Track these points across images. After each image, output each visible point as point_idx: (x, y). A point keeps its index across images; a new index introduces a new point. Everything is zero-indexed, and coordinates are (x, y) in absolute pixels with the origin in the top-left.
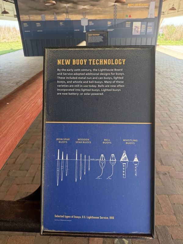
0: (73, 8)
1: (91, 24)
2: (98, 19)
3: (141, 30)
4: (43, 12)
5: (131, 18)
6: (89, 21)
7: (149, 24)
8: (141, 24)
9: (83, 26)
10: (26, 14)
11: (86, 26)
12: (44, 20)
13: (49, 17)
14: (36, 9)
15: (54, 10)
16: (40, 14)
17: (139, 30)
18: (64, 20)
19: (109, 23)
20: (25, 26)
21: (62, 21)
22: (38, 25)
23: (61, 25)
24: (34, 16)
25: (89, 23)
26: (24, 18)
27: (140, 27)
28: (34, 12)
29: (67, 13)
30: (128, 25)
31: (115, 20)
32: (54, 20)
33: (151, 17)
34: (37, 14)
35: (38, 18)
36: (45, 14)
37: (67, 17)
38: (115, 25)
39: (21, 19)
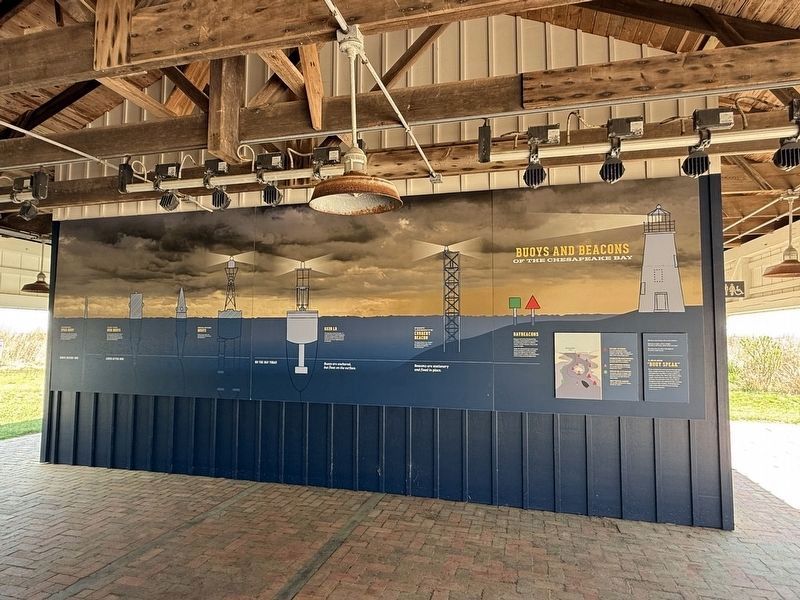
3: (606, 378)
7: (653, 344)
8: (605, 346)
9: (297, 346)
11: (307, 346)
12: (138, 317)
18: (215, 316)
21: (205, 321)
22: (114, 333)
25: (321, 332)
29: (230, 288)
30: (524, 347)
31: (452, 320)
32: (174, 315)
33: (662, 307)
38: (452, 345)
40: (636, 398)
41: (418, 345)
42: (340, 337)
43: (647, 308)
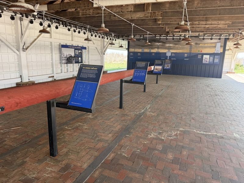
0: (162, 45)
1: (173, 55)
2: (178, 52)
3: (209, 61)
4: (143, 47)
5: (202, 52)
6: (172, 53)
7: (216, 57)
8: (210, 57)
9: (168, 56)
10: (133, 48)
11: (169, 56)
12: (143, 52)
13: (146, 50)
14: (139, 46)
15: (150, 46)
16: (141, 48)
17: (208, 60)
18: (155, 52)
19: (186, 55)
20: (131, 55)
21: (154, 53)
22: (139, 54)
23: (153, 55)
24: (138, 49)
25: (171, 54)
26: (132, 50)
28: (139, 47)
29: (158, 48)
30: (199, 57)
31: (190, 53)
32: (149, 52)
33: (217, 52)
35: (140, 50)
36: (144, 48)
37: (158, 51)
38: (190, 56)
39: (130, 51)
41: (185, 56)
42: (174, 55)
43: (216, 52)
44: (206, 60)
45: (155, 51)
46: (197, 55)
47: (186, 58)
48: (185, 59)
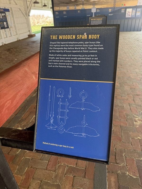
1: (98, 11)
2: (103, 7)
3: (132, 14)
4: (68, 5)
5: (125, 6)
6: (97, 9)
7: (138, 10)
8: (132, 10)
9: (93, 13)
10: (57, 6)
12: (68, 10)
13: (72, 8)
14: (64, 3)
15: (75, 3)
16: (66, 6)
17: (131, 14)
18: (81, 9)
19: (110, 10)
20: (56, 14)
21: (79, 10)
22: (65, 13)
23: (78, 12)
24: (63, 7)
25: (96, 11)
26: (56, 9)
27: (131, 12)
29: (83, 4)
30: (123, 11)
31: (114, 8)
32: (74, 9)
33: (140, 5)
34: (64, 6)
35: (65, 8)
36: (69, 6)
37: (83, 7)
38: (114, 11)
39: (55, 10)
40: (134, 17)
43: (138, 5)
44: (129, 13)
45: (80, 7)
46: (120, 9)
47: (111, 13)
48: (109, 15)
